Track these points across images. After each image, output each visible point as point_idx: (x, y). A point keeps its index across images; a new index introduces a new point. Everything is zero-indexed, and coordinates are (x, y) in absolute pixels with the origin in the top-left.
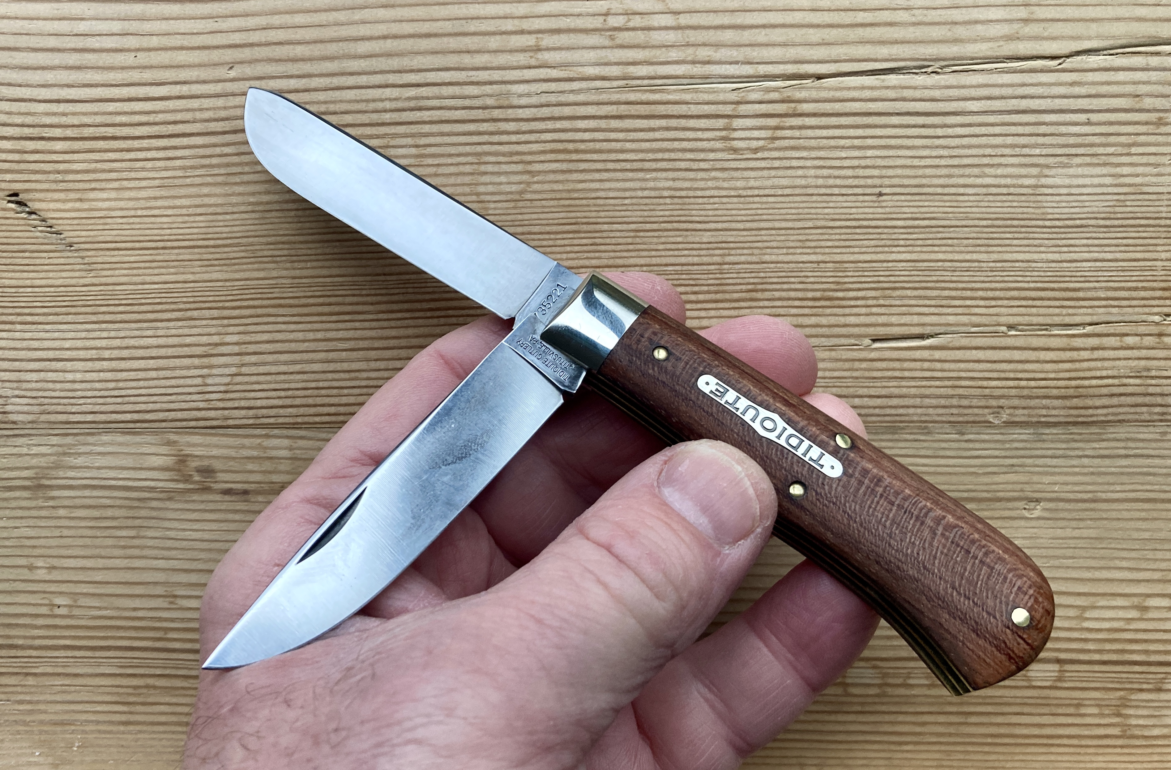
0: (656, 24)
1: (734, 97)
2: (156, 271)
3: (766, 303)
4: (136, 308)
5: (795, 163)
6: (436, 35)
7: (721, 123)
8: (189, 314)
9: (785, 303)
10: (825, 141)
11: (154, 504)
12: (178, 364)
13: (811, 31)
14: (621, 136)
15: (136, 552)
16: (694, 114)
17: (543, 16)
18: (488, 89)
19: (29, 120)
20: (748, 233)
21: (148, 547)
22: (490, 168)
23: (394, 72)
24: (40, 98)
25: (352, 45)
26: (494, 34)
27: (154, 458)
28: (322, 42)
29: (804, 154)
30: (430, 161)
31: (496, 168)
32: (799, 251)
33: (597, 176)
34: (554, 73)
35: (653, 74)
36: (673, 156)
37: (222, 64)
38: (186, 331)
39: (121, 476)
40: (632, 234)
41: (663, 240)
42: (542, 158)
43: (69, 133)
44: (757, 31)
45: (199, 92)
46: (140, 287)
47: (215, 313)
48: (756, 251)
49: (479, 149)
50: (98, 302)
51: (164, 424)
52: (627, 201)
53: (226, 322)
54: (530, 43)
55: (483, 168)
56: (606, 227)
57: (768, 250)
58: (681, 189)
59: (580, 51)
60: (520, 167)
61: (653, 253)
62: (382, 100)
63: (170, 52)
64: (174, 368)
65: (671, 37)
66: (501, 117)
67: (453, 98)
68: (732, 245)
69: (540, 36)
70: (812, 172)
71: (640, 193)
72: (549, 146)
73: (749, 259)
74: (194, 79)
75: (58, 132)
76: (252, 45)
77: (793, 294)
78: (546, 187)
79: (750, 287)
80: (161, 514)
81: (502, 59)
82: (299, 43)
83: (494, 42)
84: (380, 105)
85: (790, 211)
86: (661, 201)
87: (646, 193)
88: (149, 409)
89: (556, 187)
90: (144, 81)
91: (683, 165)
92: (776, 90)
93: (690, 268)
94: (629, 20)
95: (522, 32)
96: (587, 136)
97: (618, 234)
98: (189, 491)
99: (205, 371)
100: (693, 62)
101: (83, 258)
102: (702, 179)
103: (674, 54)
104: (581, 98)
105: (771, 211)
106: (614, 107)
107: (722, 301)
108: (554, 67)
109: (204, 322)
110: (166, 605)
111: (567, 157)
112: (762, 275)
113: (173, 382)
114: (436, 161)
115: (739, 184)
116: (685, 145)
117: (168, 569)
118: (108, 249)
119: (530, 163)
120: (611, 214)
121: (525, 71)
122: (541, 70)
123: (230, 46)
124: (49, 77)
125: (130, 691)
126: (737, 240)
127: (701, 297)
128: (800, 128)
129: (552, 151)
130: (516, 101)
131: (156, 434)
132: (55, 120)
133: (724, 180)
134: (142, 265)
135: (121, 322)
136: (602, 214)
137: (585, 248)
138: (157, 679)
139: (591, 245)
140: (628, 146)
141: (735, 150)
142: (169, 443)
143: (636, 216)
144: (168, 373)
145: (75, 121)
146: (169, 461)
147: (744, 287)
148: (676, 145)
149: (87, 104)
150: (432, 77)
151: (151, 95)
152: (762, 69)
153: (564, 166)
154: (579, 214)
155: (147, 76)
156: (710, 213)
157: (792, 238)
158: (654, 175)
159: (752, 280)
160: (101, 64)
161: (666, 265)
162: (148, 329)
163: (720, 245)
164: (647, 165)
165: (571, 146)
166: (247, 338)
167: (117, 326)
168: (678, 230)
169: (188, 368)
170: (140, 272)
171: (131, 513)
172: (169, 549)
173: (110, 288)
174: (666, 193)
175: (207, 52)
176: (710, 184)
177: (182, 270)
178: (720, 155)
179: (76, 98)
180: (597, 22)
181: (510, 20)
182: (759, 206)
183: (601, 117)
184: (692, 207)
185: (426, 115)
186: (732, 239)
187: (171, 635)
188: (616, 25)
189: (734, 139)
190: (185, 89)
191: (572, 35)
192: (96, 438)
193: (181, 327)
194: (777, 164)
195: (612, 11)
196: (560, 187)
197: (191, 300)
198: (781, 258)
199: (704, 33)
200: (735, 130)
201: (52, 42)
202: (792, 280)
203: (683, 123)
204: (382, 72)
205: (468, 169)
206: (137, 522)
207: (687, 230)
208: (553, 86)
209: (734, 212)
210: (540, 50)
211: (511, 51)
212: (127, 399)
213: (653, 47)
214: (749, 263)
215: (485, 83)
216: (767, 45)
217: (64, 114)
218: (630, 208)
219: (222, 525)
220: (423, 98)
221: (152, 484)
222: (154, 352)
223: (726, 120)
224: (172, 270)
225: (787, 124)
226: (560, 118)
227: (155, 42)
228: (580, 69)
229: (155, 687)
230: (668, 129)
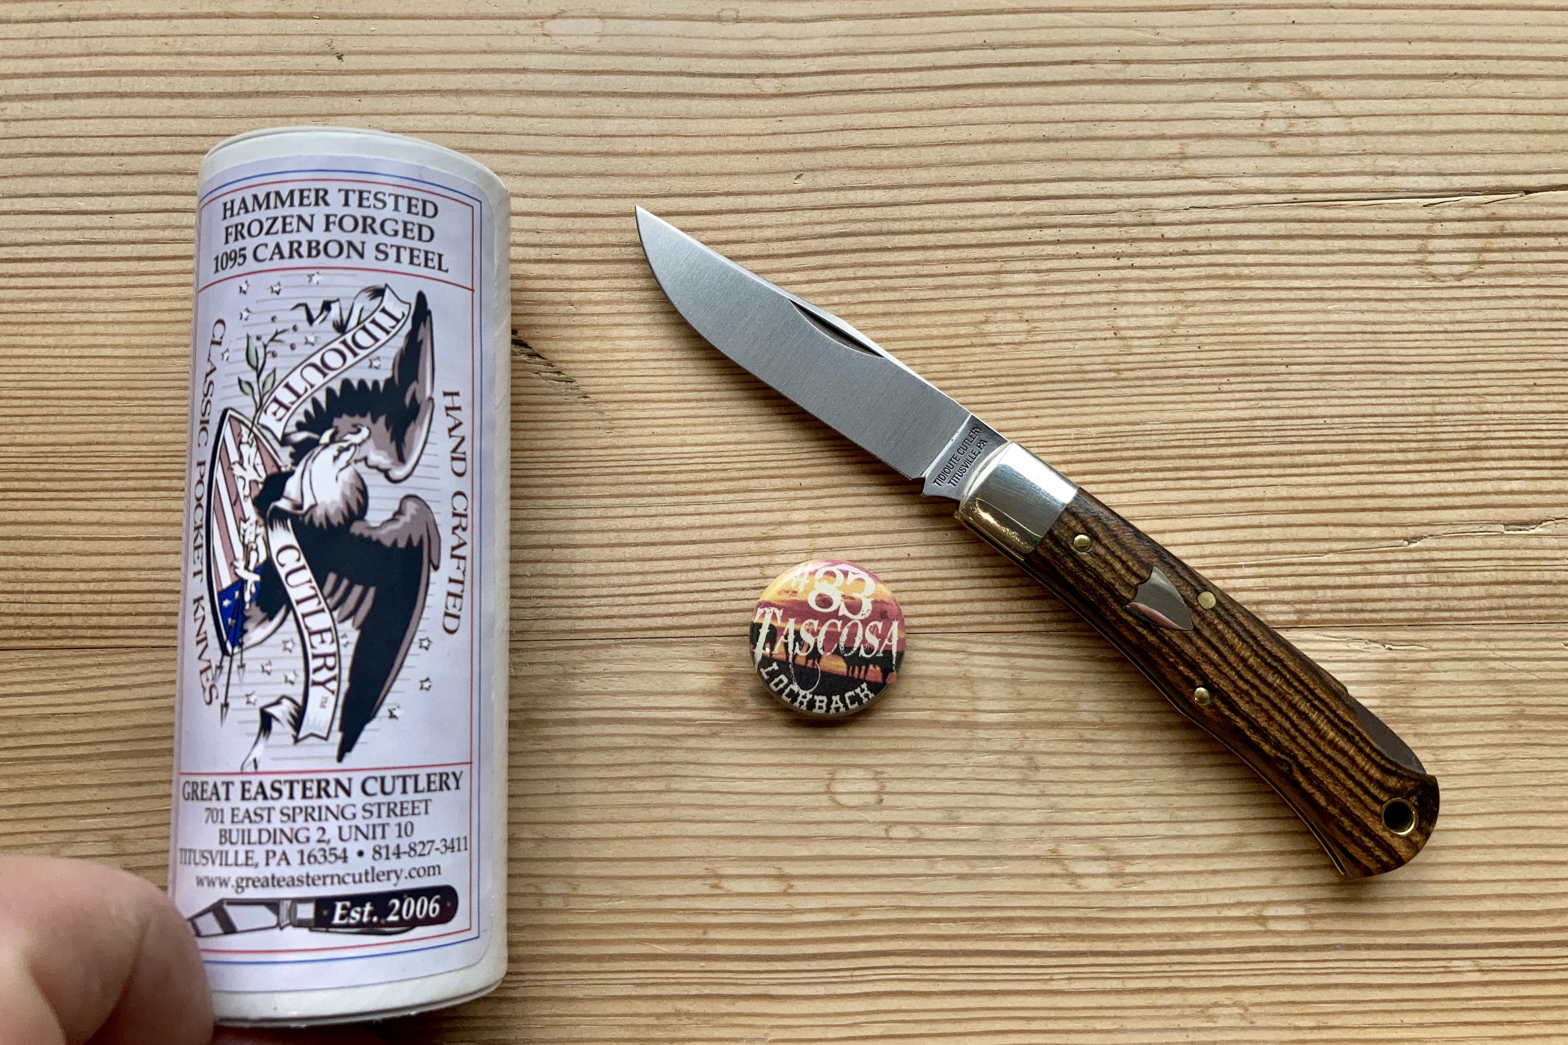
0: (1325, 130)
1: (1425, 214)
2: (700, 429)
3: (1494, 464)
4: (672, 477)
5: (1510, 292)
6: (1057, 140)
7: (1415, 244)
8: (743, 484)
9: (1518, 463)
10: (1544, 265)
11: (692, 743)
12: (728, 551)
13: (1513, 137)
14: (1292, 259)
15: (663, 813)
16: (1380, 233)
17: (1188, 119)
18: (1125, 203)
19: (534, 238)
20: (1462, 376)
21: (681, 805)
22: (1131, 297)
23: (1007, 182)
24: (551, 211)
25: (953, 149)
26: (1128, 138)
27: (692, 678)
28: (914, 146)
29: (1520, 281)
30: (1055, 289)
31: (1140, 297)
32: (1526, 398)
33: (1267, 306)
34: (1204, 185)
35: (1326, 187)
36: (1357, 283)
37: (789, 172)
38: (740, 507)
39: (645, 705)
40: (1316, 377)
41: (1356, 385)
42: (1197, 284)
43: (587, 254)
44: (1449, 137)
45: (758, 206)
46: (678, 449)
47: (778, 483)
48: (1474, 399)
49: (1116, 274)
50: (620, 470)
51: (708, 632)
52: (1306, 338)
53: (792, 494)
54: (1172, 150)
55: (1123, 297)
56: (1283, 369)
57: (1489, 398)
58: (1374, 323)
59: (1236, 160)
60: (1170, 296)
61: (1346, 401)
62: (992, 216)
63: (720, 157)
64: (722, 556)
65: (1345, 144)
66: (1142, 236)
67: (1082, 213)
68: (1443, 391)
69: (1184, 141)
70: (1533, 303)
71: (1322, 328)
72: (1203, 271)
73: (1465, 408)
74: (752, 189)
75: (572, 253)
76: (826, 149)
77: (1526, 452)
78: (1204, 320)
79: (1470, 443)
80: (702, 757)
81: (1139, 169)
82: (886, 147)
83: (1129, 149)
84: (990, 222)
85: (1510, 350)
86: (1351, 337)
87: (1330, 328)
88: (688, 610)
89: (1216, 320)
90: (686, 191)
91: (1372, 294)
92: (1477, 205)
93: (1393, 419)
94: (1292, 125)
95: (1162, 137)
96: (1250, 259)
97: (1300, 378)
98: (740, 723)
99: (765, 559)
100: (1375, 174)
101: (601, 412)
102: (1397, 312)
103: (1349, 164)
104: (1240, 214)
105: (1486, 350)
106: (1282, 225)
107: (1436, 461)
108: (1204, 178)
109: (763, 495)
110: (707, 890)
111: (1229, 284)
112: (1484, 428)
113: (721, 574)
114: (1063, 289)
115: (1444, 317)
116: (1374, 270)
117: (709, 837)
118: (636, 401)
119: (1182, 291)
120: (1289, 353)
121: (1170, 182)
122: (1190, 181)
123: (797, 151)
124: (563, 186)
125: (652, 1021)
126: (1448, 384)
127: (1411, 456)
128: (1512, 250)
129: (1209, 277)
130: (1159, 218)
131: (696, 644)
132: (567, 238)
133: (1424, 312)
134: (681, 421)
135: (650, 495)
136: (1277, 353)
137: (1258, 395)
138: (691, 1002)
139: (1267, 390)
140: (1302, 271)
141: (1434, 277)
142: (713, 657)
143: (1318, 356)
144: (716, 563)
145: (597, 239)
146: (714, 682)
147: (1463, 444)
148: (1362, 270)
149: (612, 220)
150: (1053, 189)
151: (695, 208)
152: (1459, 182)
153: (1226, 295)
154: (1248, 353)
155: (690, 185)
156: (1413, 352)
157: (1517, 382)
158: (1337, 305)
159: (1472, 435)
160: (632, 170)
161: (1364, 416)
162: (687, 504)
163: (1427, 392)
164: (1328, 294)
165: (1231, 271)
166: (820, 515)
167: (646, 500)
168: (1373, 372)
169: (742, 555)
170: (679, 430)
171: (658, 757)
172: (713, 807)
173: (638, 450)
174: (1354, 328)
175: (769, 157)
176: (1409, 317)
177: (735, 427)
178: (1416, 283)
179: (599, 212)
180: (1253, 127)
181: (1148, 124)
182: (1472, 343)
183: (1267, 237)
184: (1388, 344)
185: (1048, 234)
186: (1442, 384)
187: (712, 935)
188: (1276, 130)
189: (1432, 264)
190: (739, 202)
191: (1223, 142)
192: (613, 652)
193: (732, 502)
194: (1489, 292)
195: (1271, 114)
196: (1222, 320)
197: (747, 465)
198: (1506, 407)
199: (1384, 139)
200: (1431, 252)
201: (570, 144)
202: (1523, 434)
203: (1369, 244)
204: (990, 183)
205: (1103, 298)
206: (667, 770)
207: (1384, 373)
208: (1204, 200)
209: (1441, 351)
210: (1186, 158)
211: (1150, 159)
212: (656, 598)
213: (1324, 155)
214: (1465, 413)
215: (1121, 196)
216: (1462, 154)
217: (582, 232)
218: (1311, 345)
219: (785, 770)
220: (1044, 214)
221: (689, 714)
222: (695, 535)
223: (1420, 242)
224: (721, 428)
225: (1495, 246)
226: (1216, 238)
227: (702, 144)
228: (1237, 181)
229: (689, 1015)
230: (1349, 251)
